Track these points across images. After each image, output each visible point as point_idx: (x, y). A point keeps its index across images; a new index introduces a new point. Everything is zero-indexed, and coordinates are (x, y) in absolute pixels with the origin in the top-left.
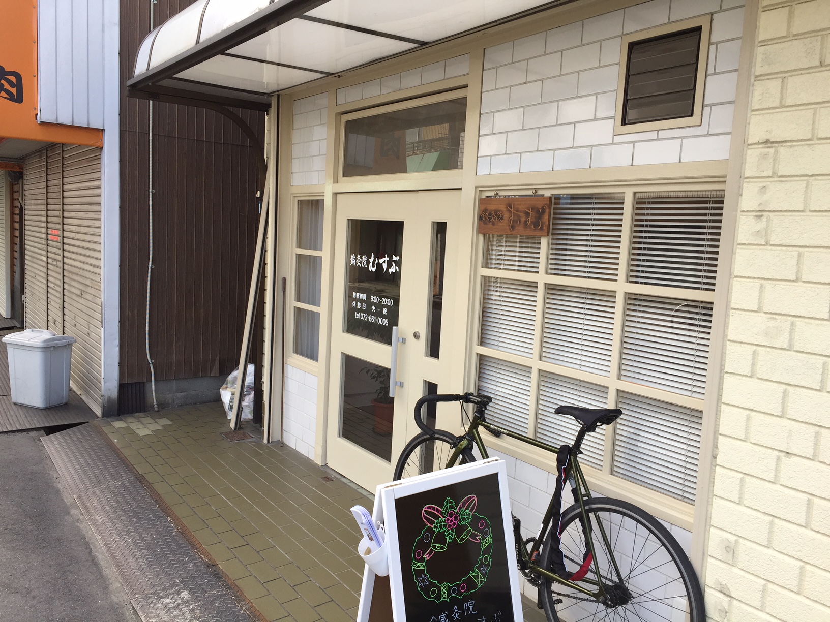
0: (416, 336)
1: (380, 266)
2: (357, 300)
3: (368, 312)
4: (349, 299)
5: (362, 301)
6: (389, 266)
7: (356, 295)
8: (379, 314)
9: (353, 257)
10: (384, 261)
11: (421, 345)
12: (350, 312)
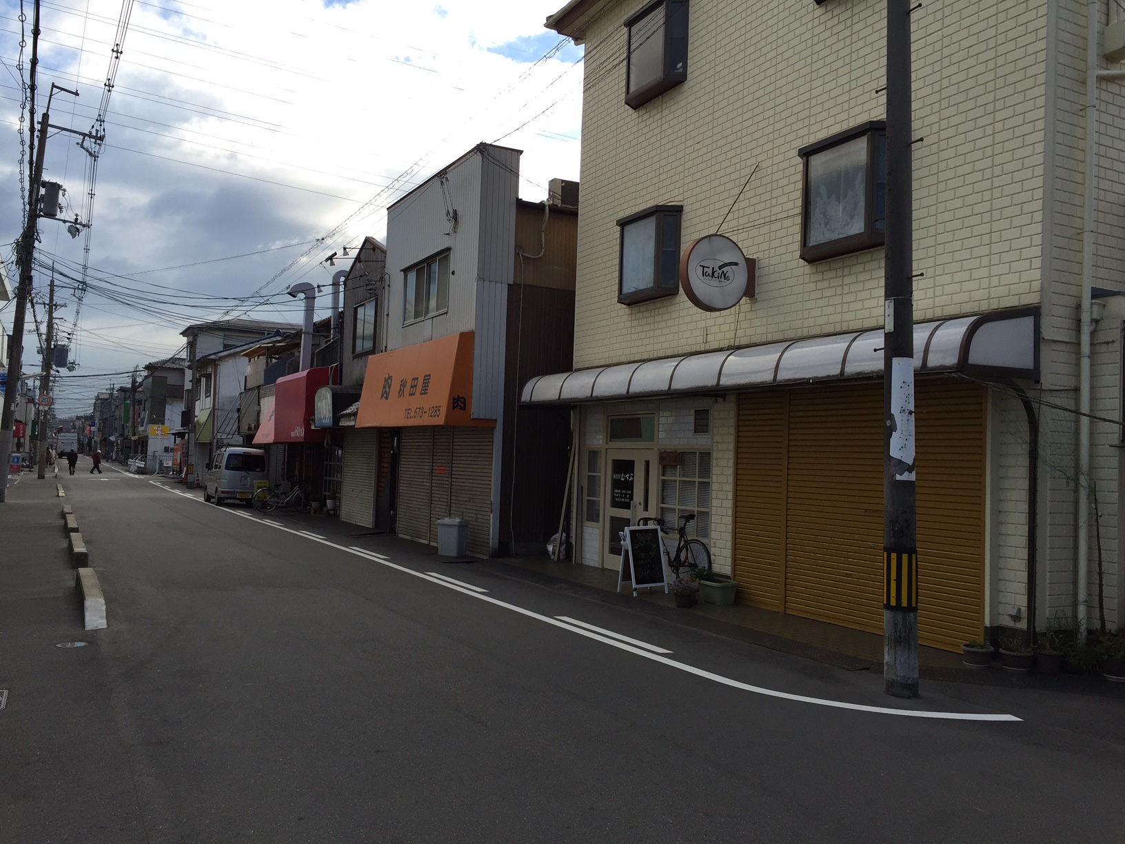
0: (640, 504)
1: (626, 478)
2: (616, 493)
3: (621, 497)
4: (613, 493)
5: (618, 493)
6: (629, 478)
7: (616, 491)
8: (625, 498)
9: (614, 475)
10: (627, 476)
11: (641, 507)
12: (613, 498)
